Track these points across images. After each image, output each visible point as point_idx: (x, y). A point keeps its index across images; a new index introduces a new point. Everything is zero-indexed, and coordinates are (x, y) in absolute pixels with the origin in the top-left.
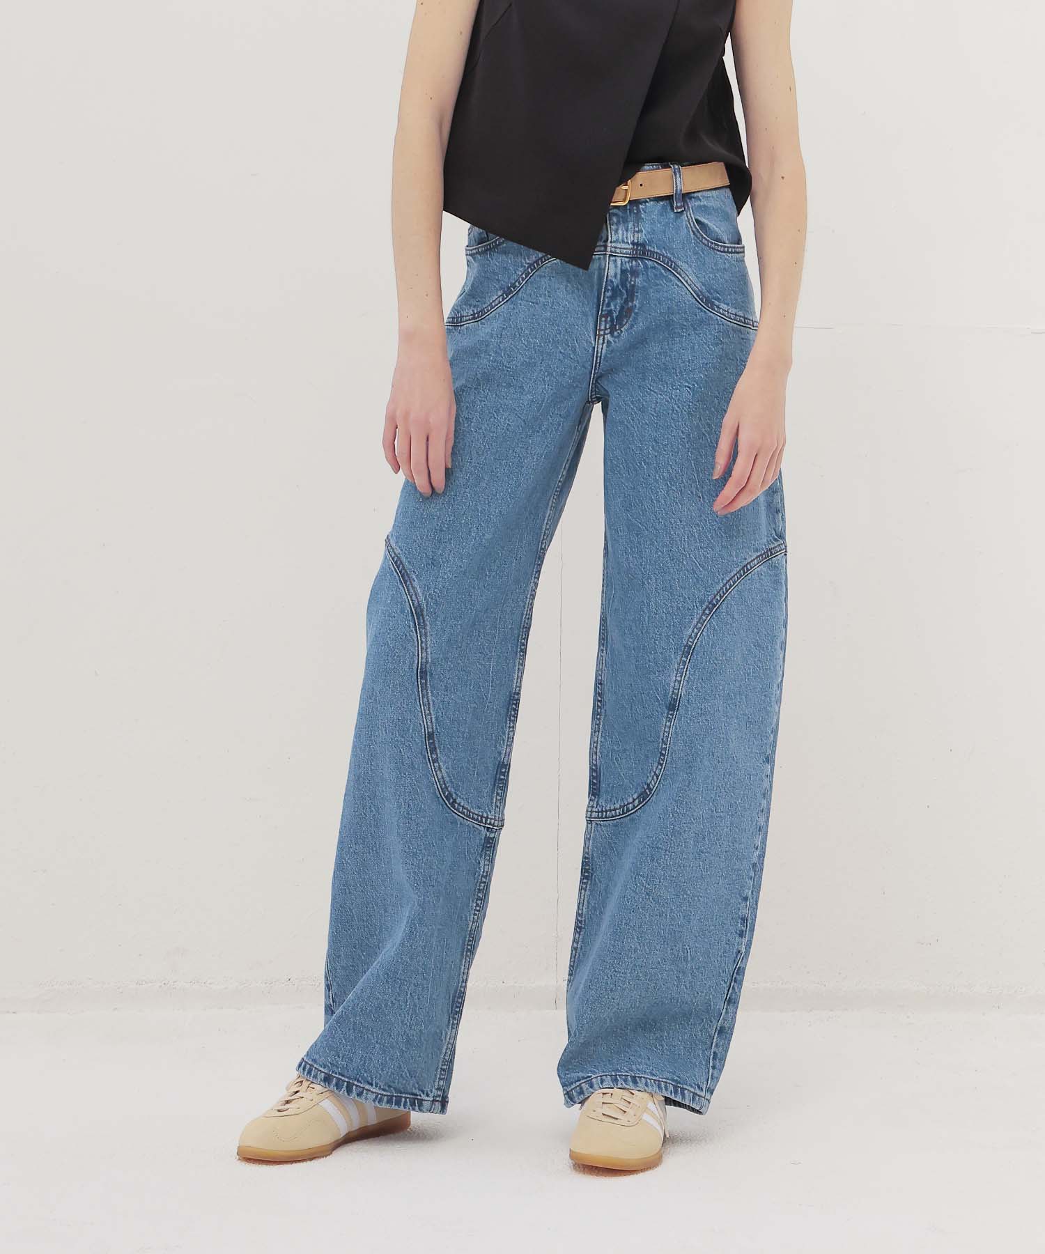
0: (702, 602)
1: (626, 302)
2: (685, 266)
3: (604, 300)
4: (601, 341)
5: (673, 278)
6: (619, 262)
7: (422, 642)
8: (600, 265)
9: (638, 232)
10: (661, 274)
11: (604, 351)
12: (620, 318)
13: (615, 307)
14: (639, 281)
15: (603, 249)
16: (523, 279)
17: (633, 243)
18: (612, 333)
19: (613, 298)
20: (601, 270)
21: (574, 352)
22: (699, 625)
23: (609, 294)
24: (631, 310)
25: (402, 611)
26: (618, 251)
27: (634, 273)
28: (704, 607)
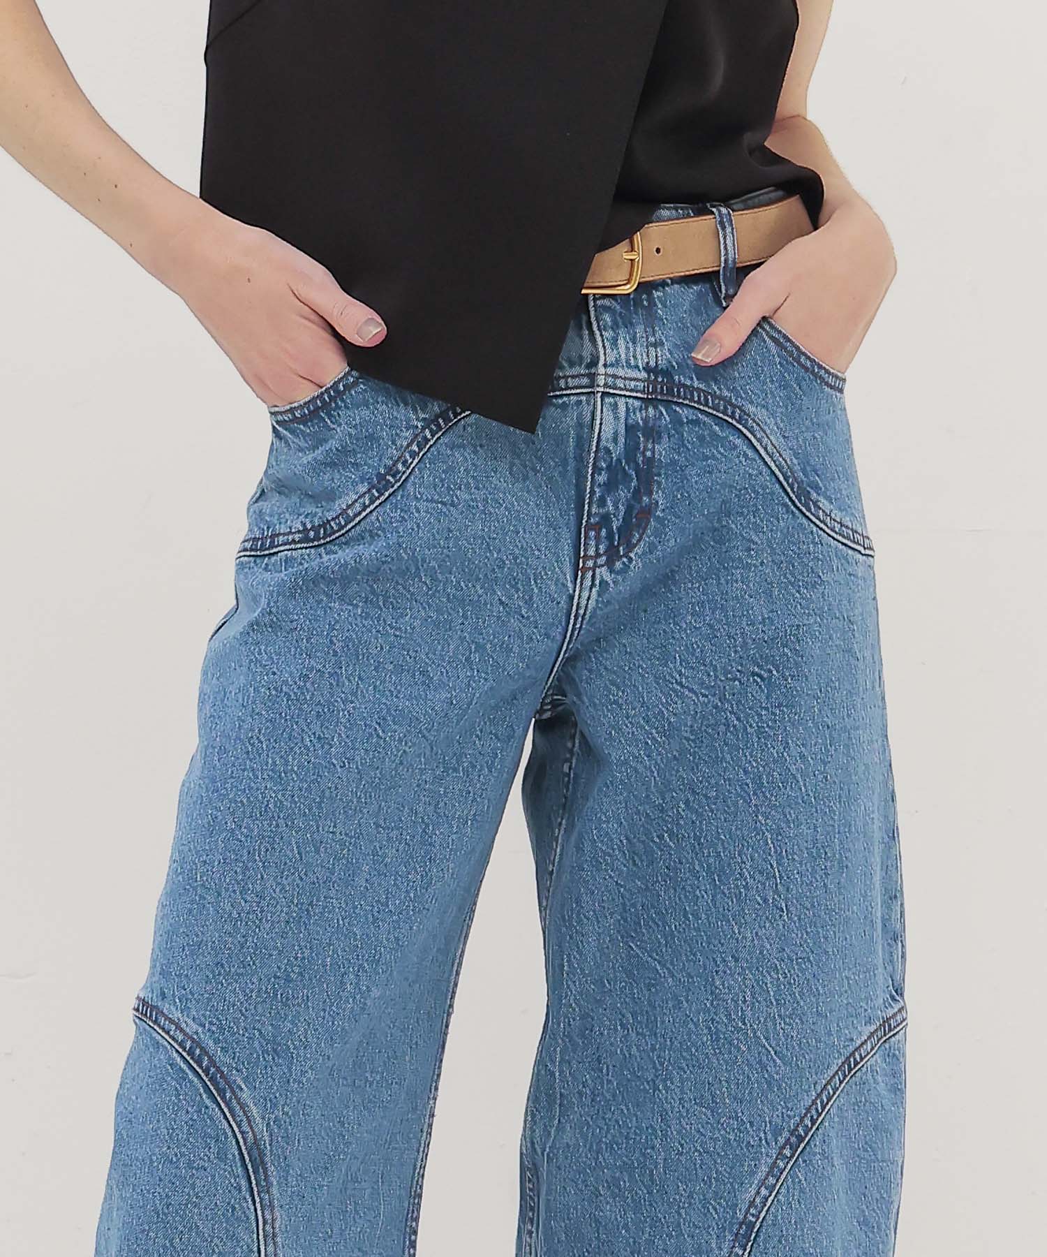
0: (777, 1132)
1: (637, 494)
2: (761, 414)
3: (592, 492)
4: (588, 583)
5: (738, 441)
6: (622, 408)
7: (265, 1223)
8: (580, 416)
9: (655, 345)
10: (714, 435)
11: (592, 603)
12: (626, 530)
13: (616, 508)
14: (662, 450)
15: (585, 381)
16: (413, 456)
17: (647, 369)
18: (610, 564)
19: (610, 487)
20: (585, 428)
21: (529, 602)
22: (772, 1180)
23: (602, 478)
24: (648, 512)
25: (223, 1156)
26: (620, 383)
27: (652, 433)
28: (782, 1140)
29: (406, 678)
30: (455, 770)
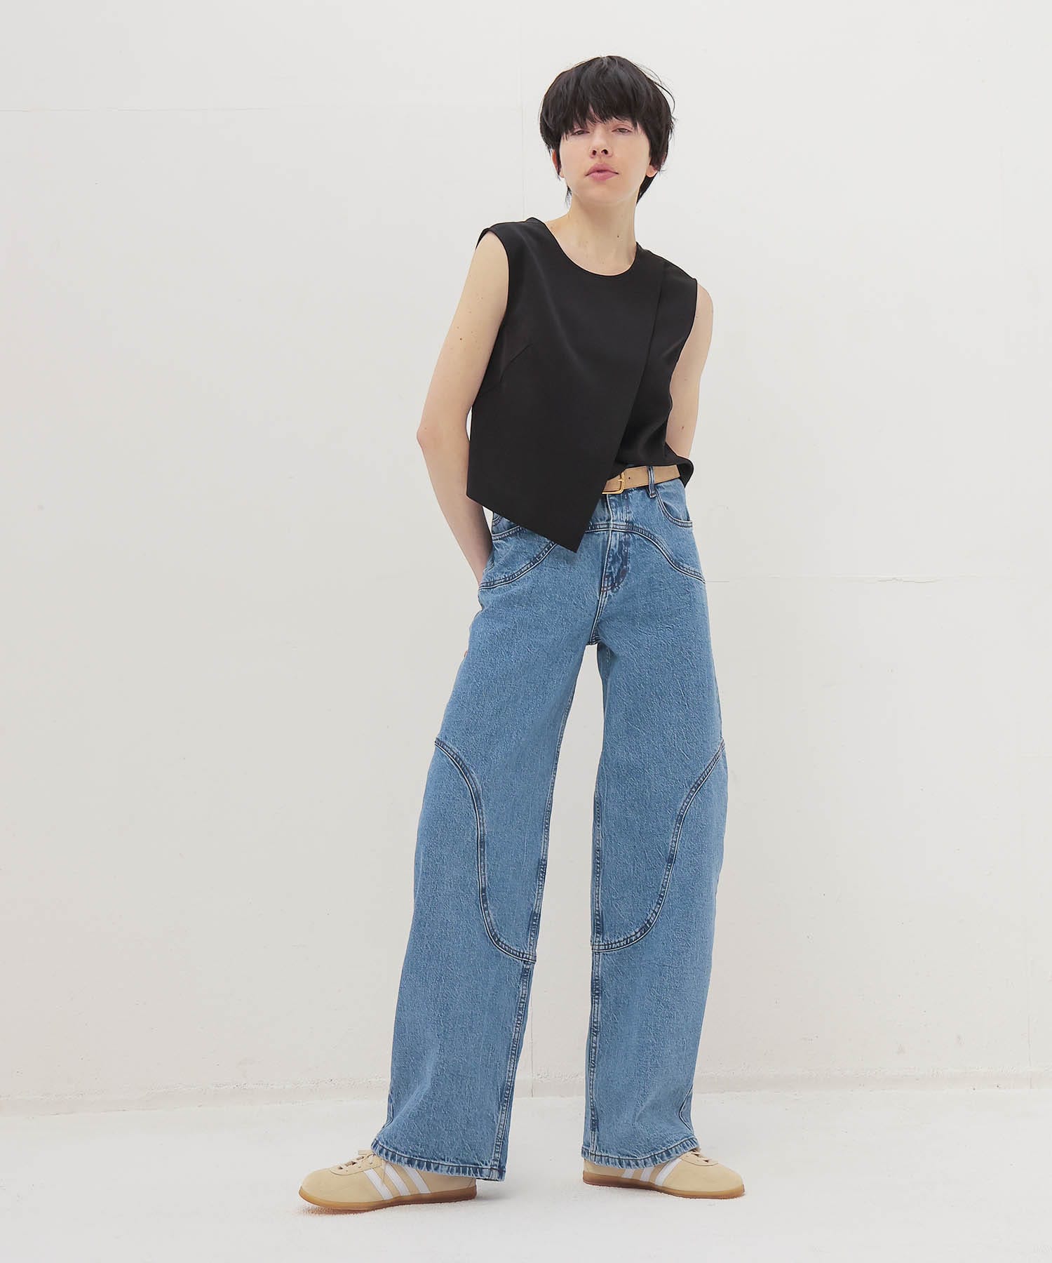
1: (622, 565)
2: (660, 538)
3: (607, 565)
4: (604, 596)
5: (653, 547)
6: (618, 536)
7: (480, 819)
8: (604, 538)
9: (629, 513)
10: (646, 544)
11: (605, 603)
12: (618, 578)
13: (615, 570)
14: (630, 550)
15: (606, 526)
16: (546, 552)
17: (627, 521)
18: (612, 589)
19: (613, 563)
20: (606, 542)
21: (584, 604)
22: (688, 800)
23: (610, 560)
24: (625, 572)
25: (465, 796)
26: (617, 527)
27: (627, 544)
28: (692, 786)
29: (539, 631)
30: (556, 662)
